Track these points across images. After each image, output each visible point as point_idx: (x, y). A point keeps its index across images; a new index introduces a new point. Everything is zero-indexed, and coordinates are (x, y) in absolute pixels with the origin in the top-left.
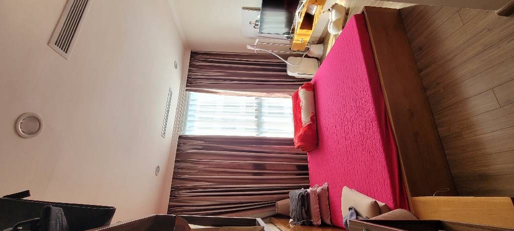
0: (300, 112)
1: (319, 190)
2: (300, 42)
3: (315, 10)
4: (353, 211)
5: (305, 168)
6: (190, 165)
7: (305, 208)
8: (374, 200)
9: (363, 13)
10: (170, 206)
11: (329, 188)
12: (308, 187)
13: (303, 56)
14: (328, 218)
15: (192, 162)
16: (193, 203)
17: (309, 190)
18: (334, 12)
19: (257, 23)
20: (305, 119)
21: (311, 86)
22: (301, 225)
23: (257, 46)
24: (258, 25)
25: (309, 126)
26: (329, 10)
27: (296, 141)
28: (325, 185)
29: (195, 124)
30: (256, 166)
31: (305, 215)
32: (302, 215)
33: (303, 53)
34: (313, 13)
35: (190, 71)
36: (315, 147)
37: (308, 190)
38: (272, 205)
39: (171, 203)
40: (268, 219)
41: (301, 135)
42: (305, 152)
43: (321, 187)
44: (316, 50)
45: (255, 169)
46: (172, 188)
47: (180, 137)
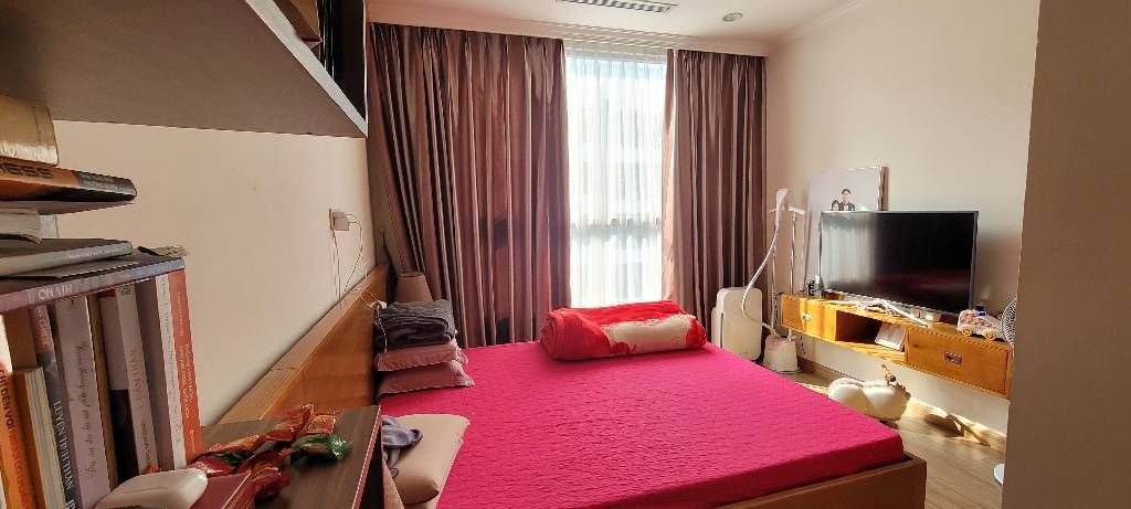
0: (634, 319)
1: (457, 365)
2: (802, 314)
3: (888, 344)
4: (411, 438)
5: (504, 338)
6: (497, 69)
7: (414, 334)
8: (440, 490)
9: (908, 458)
10: (399, 28)
11: (460, 390)
12: (461, 344)
13: (766, 325)
14: (393, 387)
15: (502, 74)
16: (411, 83)
17: (454, 342)
18: (889, 391)
19: (846, 207)
20: (619, 331)
21: (697, 343)
22: (374, 326)
23: (786, 214)
24: (841, 208)
25: (604, 339)
26: (894, 379)
27: (565, 312)
28: (468, 381)
29: (591, 78)
30: (501, 226)
31: (397, 334)
32: (399, 328)
33: (773, 324)
34: (881, 340)
35: (717, 56)
36: (555, 357)
37: (455, 340)
38: (416, 265)
39: (406, 33)
40: (386, 259)
41: (581, 322)
42: (540, 335)
43: (463, 373)
44: (782, 355)
45: (494, 225)
46: (442, 30)
47: (559, 43)
